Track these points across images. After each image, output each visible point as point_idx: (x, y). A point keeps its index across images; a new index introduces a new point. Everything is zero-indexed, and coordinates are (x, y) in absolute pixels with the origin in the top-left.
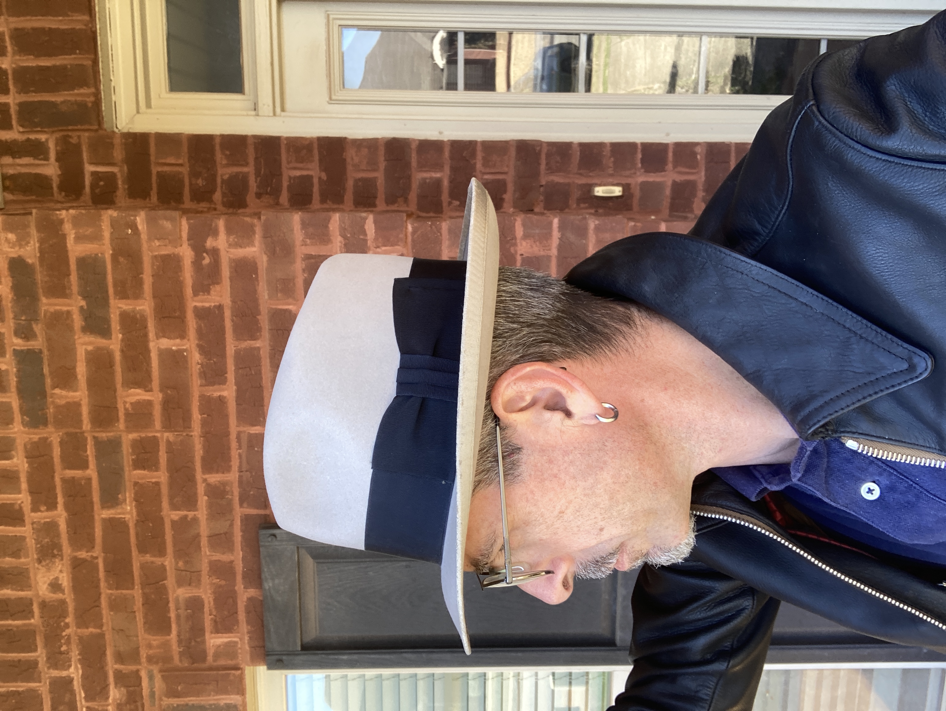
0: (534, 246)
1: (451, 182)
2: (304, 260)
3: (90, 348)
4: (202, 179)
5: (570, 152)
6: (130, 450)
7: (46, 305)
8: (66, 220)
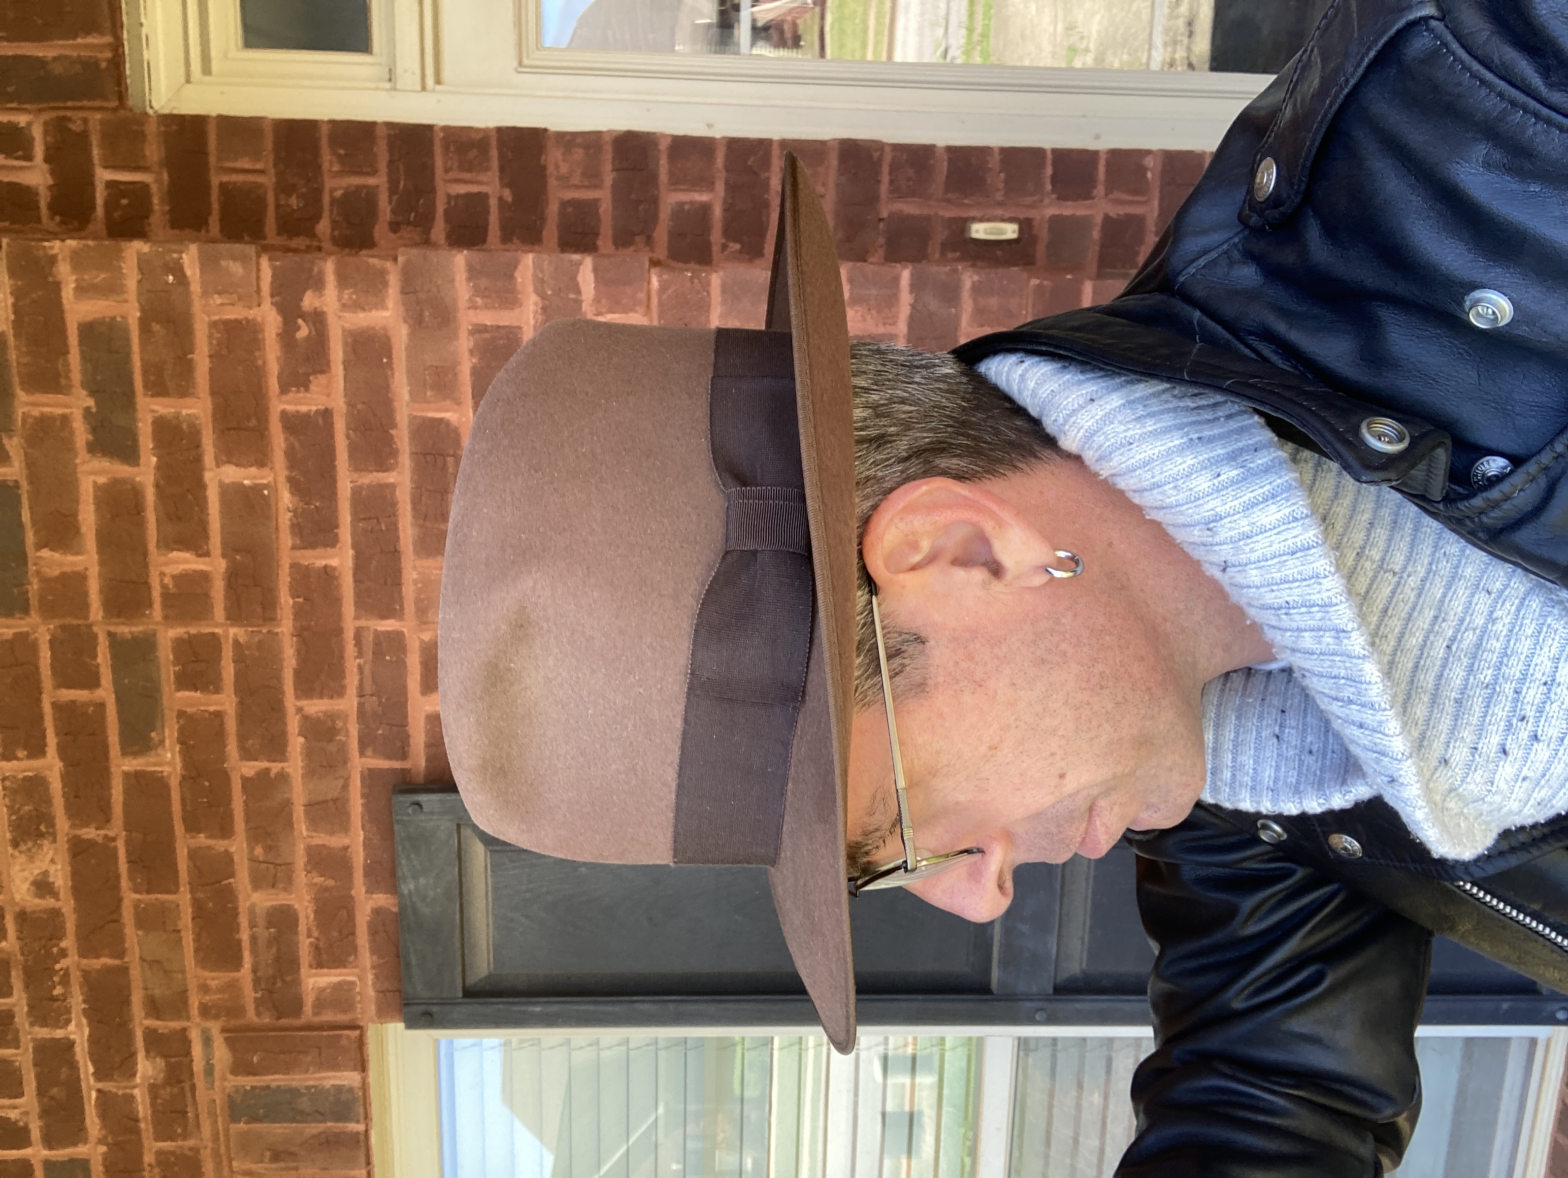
0: (869, 317)
1: (726, 210)
2: (472, 333)
3: (102, 480)
4: (298, 198)
5: (932, 162)
6: (171, 657)
7: (27, 404)
8: (60, 257)
